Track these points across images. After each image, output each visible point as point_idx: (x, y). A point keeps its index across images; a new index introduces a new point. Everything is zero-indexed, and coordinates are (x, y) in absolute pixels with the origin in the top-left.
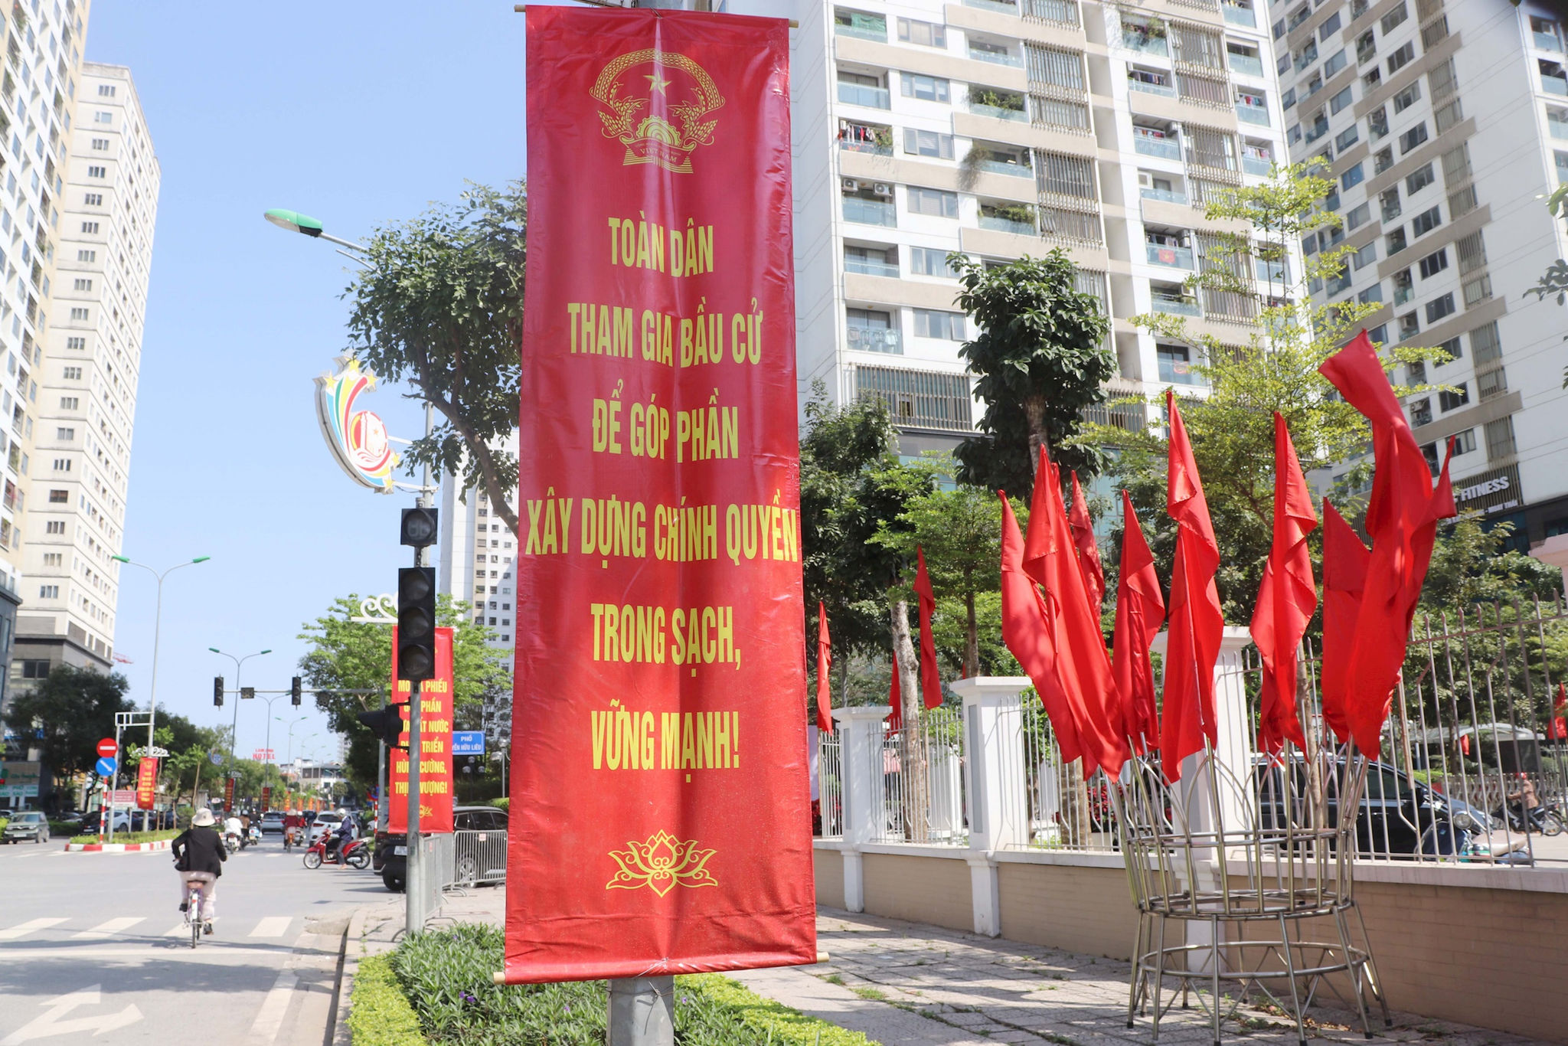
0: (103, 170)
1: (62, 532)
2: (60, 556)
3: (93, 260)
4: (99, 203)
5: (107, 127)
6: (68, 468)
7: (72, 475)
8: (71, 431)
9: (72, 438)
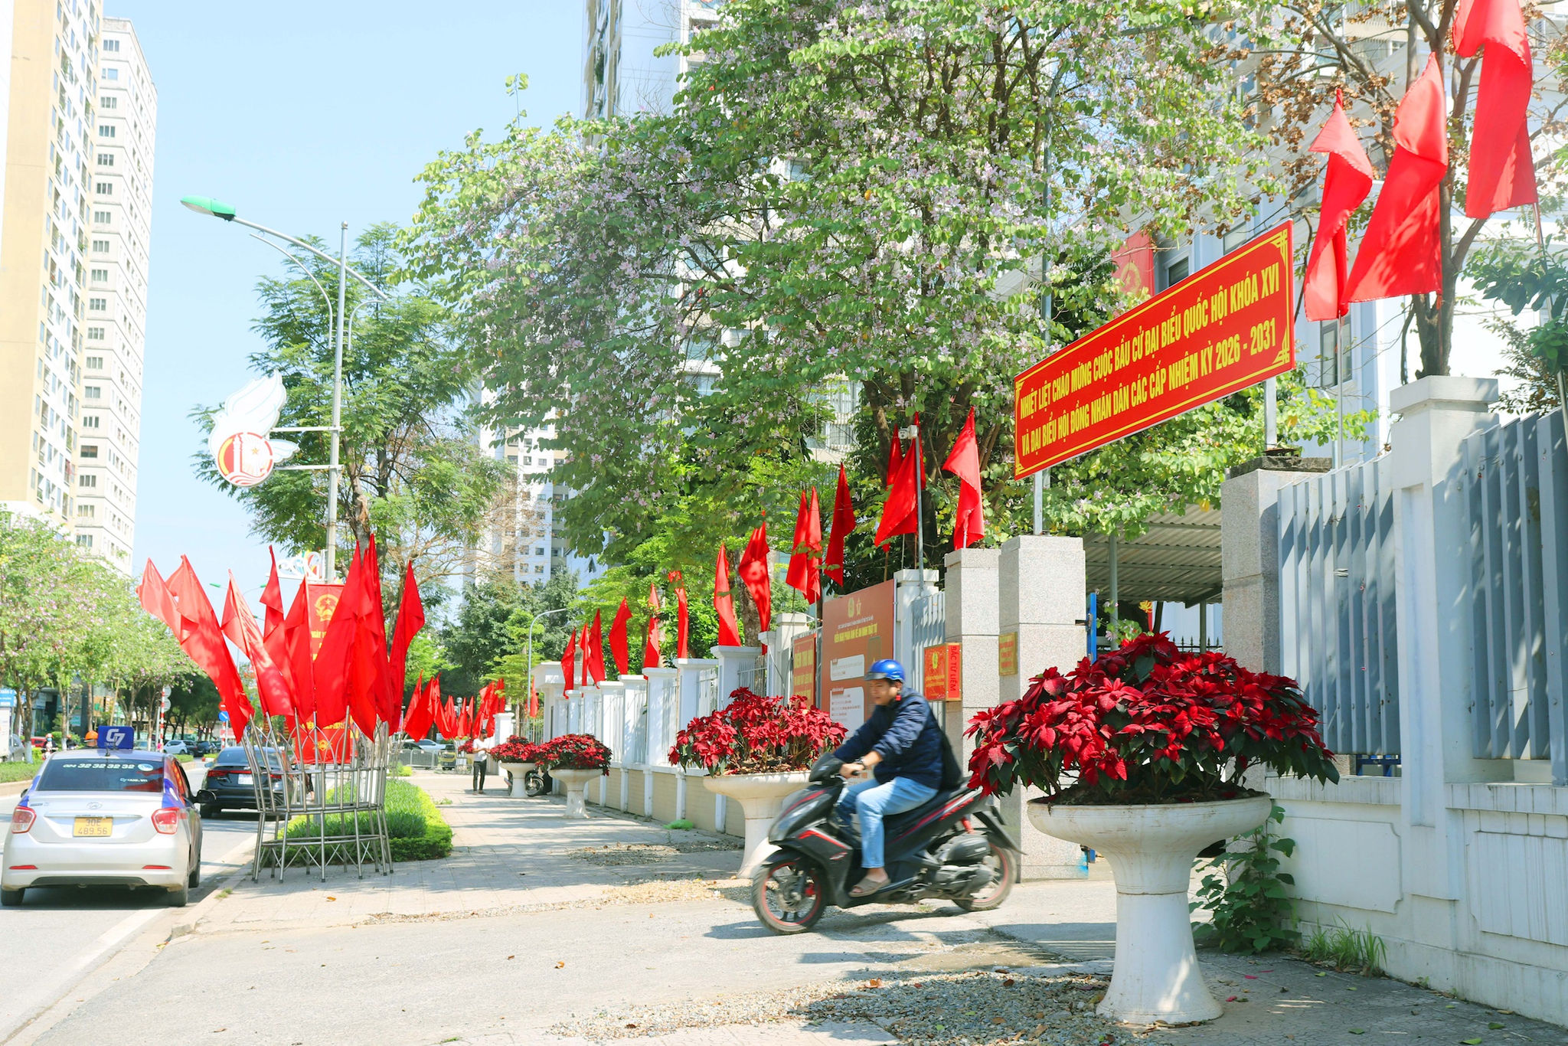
0: (113, 128)
1: (94, 485)
2: (92, 507)
3: (109, 221)
4: (111, 163)
5: (113, 84)
6: (97, 425)
7: (100, 431)
8: (98, 389)
9: (99, 396)
